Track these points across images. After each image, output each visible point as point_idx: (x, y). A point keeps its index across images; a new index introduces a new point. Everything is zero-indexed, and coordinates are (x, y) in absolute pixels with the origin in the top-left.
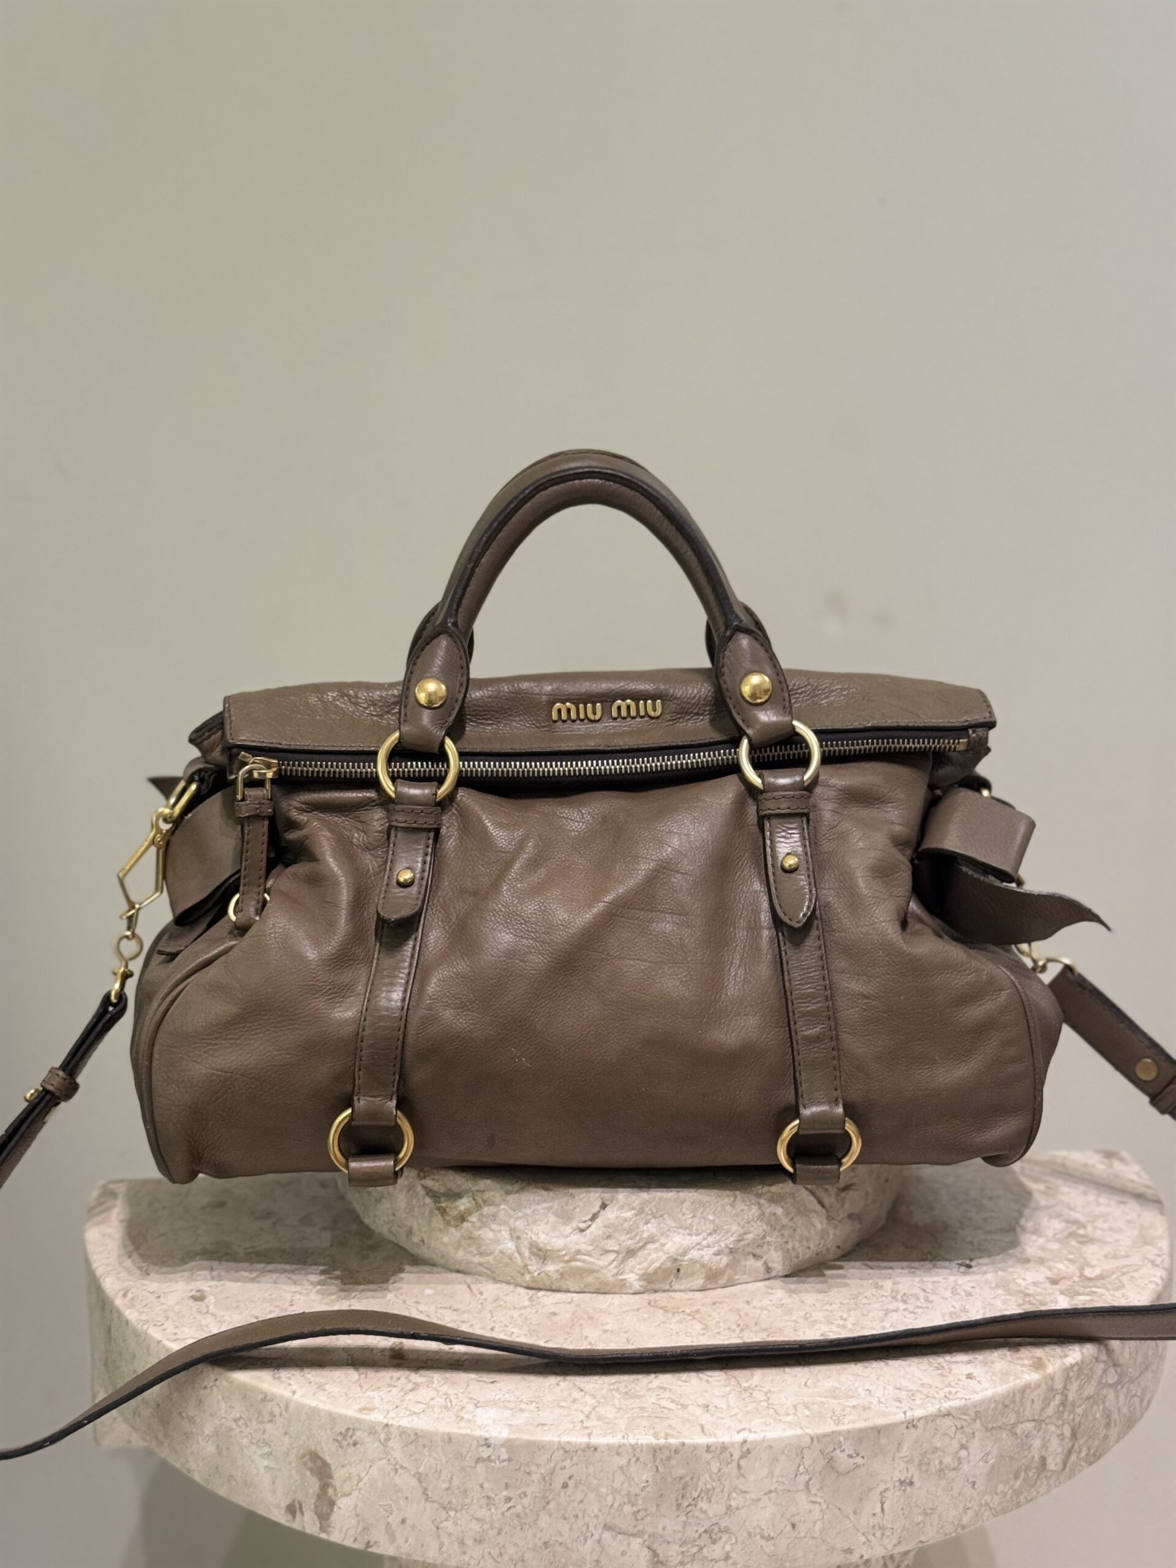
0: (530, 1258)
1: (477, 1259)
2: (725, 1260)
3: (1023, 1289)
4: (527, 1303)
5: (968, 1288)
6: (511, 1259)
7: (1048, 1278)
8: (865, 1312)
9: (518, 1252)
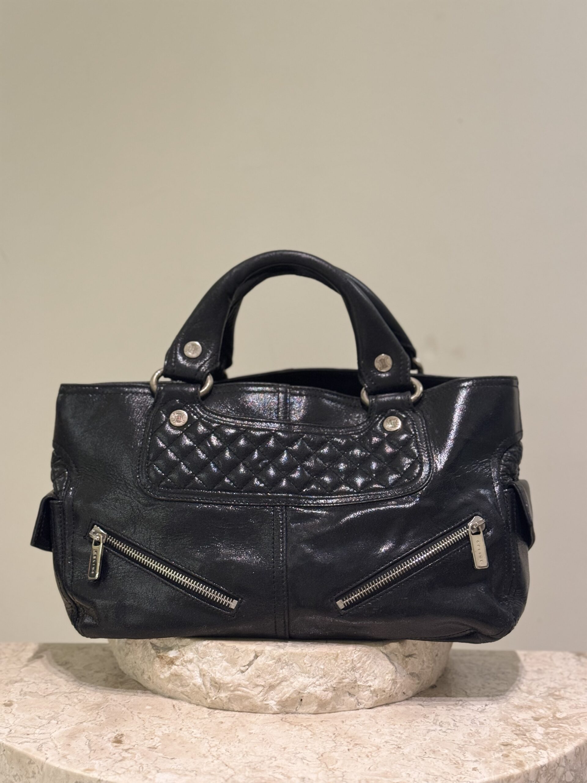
0: (210, 688)
1: (180, 689)
2: (330, 695)
3: (516, 723)
4: (206, 716)
5: (482, 720)
6: (199, 689)
7: (532, 717)
8: (415, 730)
9: (204, 685)
